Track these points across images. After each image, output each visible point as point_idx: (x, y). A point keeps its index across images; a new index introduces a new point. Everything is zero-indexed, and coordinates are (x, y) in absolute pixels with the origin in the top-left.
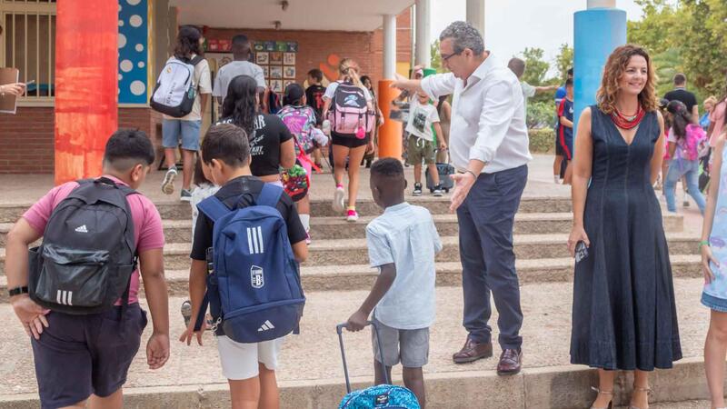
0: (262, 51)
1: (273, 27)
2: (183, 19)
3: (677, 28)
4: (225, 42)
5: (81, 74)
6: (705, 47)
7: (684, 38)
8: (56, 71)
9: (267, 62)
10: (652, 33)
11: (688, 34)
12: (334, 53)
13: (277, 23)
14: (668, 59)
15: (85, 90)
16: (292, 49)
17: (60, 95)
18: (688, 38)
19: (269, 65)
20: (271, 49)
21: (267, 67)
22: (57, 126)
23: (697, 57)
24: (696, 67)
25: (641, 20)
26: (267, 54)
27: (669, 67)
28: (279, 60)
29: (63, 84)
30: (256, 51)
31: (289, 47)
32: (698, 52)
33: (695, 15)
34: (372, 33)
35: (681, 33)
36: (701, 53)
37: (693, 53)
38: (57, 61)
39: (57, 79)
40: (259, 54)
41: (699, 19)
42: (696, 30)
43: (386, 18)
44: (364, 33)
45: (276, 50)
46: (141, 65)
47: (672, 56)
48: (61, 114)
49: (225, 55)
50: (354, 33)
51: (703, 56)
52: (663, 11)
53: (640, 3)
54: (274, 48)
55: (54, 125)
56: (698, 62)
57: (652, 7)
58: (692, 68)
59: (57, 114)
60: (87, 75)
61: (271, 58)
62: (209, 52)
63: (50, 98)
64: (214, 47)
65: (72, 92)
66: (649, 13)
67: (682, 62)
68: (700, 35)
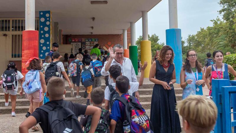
0: (87, 41)
1: (91, 34)
2: (64, 33)
3: (224, 29)
4: (76, 39)
5: (28, 52)
6: (234, 34)
7: (226, 32)
8: (22, 52)
9: (89, 45)
10: (217, 30)
11: (227, 30)
12: (109, 41)
13: (92, 33)
14: (222, 39)
15: (29, 56)
16: (97, 40)
17: (23, 58)
18: (228, 32)
19: (90, 45)
20: (90, 41)
21: (89, 46)
22: (22, 66)
23: (231, 38)
24: (231, 41)
25: (213, 26)
26: (89, 42)
27: (222, 41)
28: (93, 44)
29: (24, 55)
30: (86, 41)
31: (96, 40)
32: (231, 36)
33: (230, 24)
34: (121, 35)
35: (225, 30)
36: (232, 37)
37: (230, 37)
38: (22, 49)
39: (22, 54)
40: (87, 42)
41: (231, 26)
42: (230, 29)
43: (124, 30)
44: (118, 35)
45: (92, 41)
46: (48, 48)
47: (223, 38)
48: (23, 63)
49: (77, 43)
50: (115, 35)
51: (233, 38)
52: (220, 23)
53: (212, 21)
54: (91, 40)
55: (21, 66)
56: (231, 40)
57: (217, 22)
58: (230, 41)
59: (22, 63)
60: (30, 52)
61: (90, 43)
62: (72, 42)
63: (20, 58)
64: (73, 41)
65: (26, 57)
66: (215, 24)
67: (226, 40)
68: (232, 31)
